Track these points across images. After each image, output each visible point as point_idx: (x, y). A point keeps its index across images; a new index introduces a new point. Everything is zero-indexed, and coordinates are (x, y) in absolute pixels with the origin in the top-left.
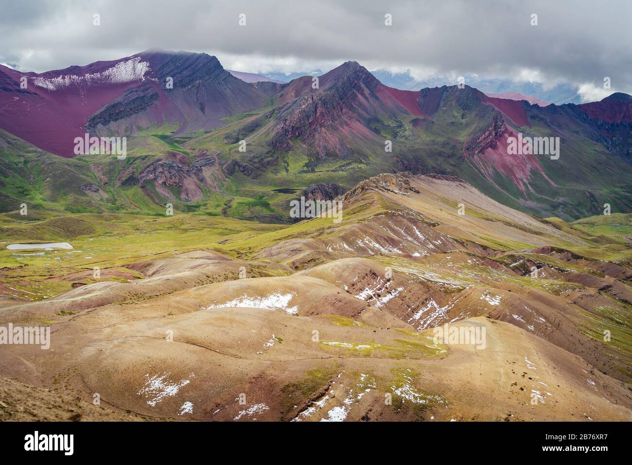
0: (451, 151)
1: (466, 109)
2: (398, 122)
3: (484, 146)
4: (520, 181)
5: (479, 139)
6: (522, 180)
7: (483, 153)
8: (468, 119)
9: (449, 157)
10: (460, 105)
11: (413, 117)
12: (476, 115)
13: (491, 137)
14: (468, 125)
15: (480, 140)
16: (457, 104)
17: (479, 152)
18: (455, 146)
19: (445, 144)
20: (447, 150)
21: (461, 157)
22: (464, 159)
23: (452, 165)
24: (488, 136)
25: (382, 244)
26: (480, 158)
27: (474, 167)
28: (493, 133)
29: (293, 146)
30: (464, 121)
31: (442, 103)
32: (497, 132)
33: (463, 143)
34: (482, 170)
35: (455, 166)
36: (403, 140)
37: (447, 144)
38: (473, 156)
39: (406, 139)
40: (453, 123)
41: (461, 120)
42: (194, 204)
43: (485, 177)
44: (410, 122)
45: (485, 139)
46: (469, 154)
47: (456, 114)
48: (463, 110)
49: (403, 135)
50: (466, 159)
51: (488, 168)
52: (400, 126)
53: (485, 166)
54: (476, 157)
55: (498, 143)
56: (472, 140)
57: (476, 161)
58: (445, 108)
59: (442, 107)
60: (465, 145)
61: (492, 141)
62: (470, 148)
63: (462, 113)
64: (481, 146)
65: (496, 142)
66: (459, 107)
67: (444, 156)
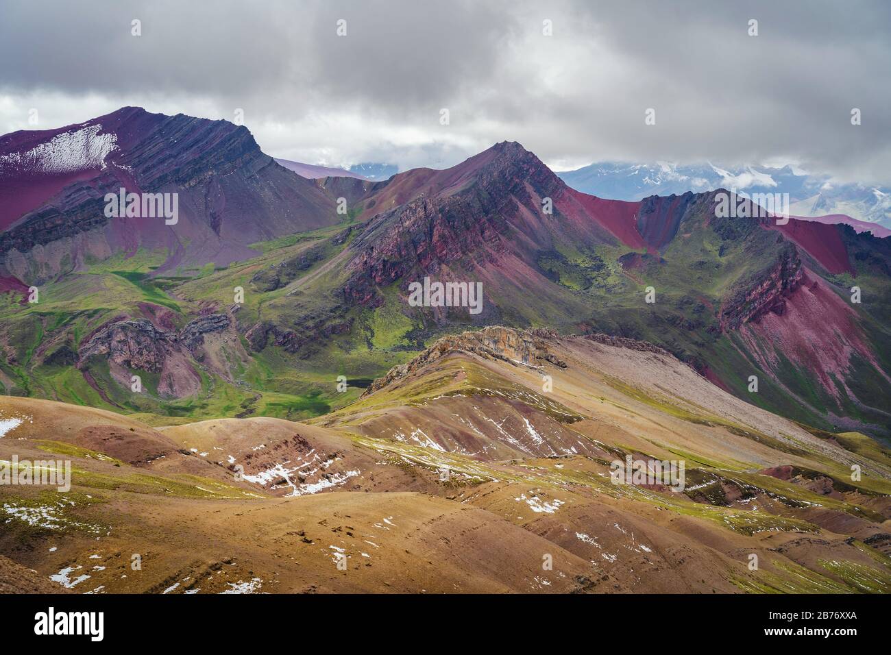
0: (696, 316)
1: (728, 238)
2: (595, 259)
3: (760, 309)
4: (829, 377)
5: (750, 295)
6: (833, 376)
7: (758, 322)
8: (731, 256)
9: (691, 327)
10: (717, 230)
11: (626, 250)
12: (748, 249)
13: (773, 291)
14: (730, 268)
15: (752, 297)
16: (711, 228)
17: (749, 321)
18: (702, 307)
19: (683, 304)
20: (688, 315)
21: (713, 329)
22: (721, 332)
23: (696, 343)
24: (768, 290)
25: (447, 443)
26: (752, 332)
27: (740, 348)
28: (779, 284)
29: (383, 299)
30: (723, 260)
31: (682, 225)
32: (787, 282)
33: (719, 302)
34: (755, 355)
35: (702, 345)
36: (602, 292)
37: (686, 303)
38: (738, 326)
39: (609, 290)
40: (702, 263)
41: (719, 257)
42: (183, 405)
43: (761, 370)
44: (619, 260)
45: (762, 294)
46: (731, 324)
47: (709, 247)
48: (724, 239)
49: (602, 284)
50: (724, 332)
51: (767, 351)
52: (600, 267)
53: (760, 348)
54: (743, 329)
55: (787, 304)
56: (736, 296)
57: (743, 338)
58: (688, 235)
59: (682, 233)
60: (723, 307)
61: (775, 300)
62: (732, 311)
63: (721, 244)
64: (755, 308)
65: (785, 302)
66: (715, 234)
67: (681, 325)
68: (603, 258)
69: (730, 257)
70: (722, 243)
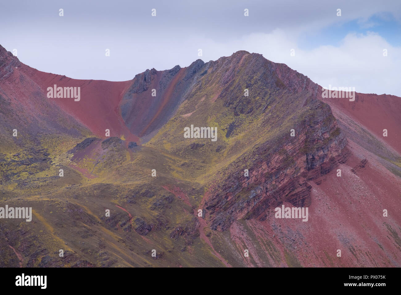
0: (156, 213)
1: (242, 112)
3: (266, 199)
7: (263, 219)
9: (145, 229)
10: (228, 104)
13: (288, 171)
14: (236, 147)
16: (221, 102)
17: (248, 217)
18: (170, 200)
20: (142, 212)
22: (197, 235)
24: (279, 169)
26: (250, 234)
27: (226, 260)
28: (301, 162)
30: (230, 141)
32: (313, 158)
33: (201, 191)
37: (146, 194)
38: (226, 226)
40: (196, 146)
44: (72, 151)
45: (269, 176)
46: (214, 222)
48: (236, 114)
50: (203, 236)
53: (261, 256)
54: (236, 229)
55: (314, 191)
56: (226, 180)
57: (234, 243)
58: (189, 115)
59: (182, 113)
60: (206, 197)
61: (292, 184)
62: (218, 203)
63: (231, 122)
64: (256, 197)
65: (310, 187)
66: (226, 109)
67: (126, 226)
68: (50, 151)
69: (241, 135)
70: (234, 120)
